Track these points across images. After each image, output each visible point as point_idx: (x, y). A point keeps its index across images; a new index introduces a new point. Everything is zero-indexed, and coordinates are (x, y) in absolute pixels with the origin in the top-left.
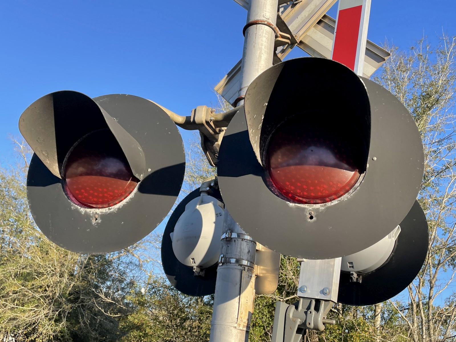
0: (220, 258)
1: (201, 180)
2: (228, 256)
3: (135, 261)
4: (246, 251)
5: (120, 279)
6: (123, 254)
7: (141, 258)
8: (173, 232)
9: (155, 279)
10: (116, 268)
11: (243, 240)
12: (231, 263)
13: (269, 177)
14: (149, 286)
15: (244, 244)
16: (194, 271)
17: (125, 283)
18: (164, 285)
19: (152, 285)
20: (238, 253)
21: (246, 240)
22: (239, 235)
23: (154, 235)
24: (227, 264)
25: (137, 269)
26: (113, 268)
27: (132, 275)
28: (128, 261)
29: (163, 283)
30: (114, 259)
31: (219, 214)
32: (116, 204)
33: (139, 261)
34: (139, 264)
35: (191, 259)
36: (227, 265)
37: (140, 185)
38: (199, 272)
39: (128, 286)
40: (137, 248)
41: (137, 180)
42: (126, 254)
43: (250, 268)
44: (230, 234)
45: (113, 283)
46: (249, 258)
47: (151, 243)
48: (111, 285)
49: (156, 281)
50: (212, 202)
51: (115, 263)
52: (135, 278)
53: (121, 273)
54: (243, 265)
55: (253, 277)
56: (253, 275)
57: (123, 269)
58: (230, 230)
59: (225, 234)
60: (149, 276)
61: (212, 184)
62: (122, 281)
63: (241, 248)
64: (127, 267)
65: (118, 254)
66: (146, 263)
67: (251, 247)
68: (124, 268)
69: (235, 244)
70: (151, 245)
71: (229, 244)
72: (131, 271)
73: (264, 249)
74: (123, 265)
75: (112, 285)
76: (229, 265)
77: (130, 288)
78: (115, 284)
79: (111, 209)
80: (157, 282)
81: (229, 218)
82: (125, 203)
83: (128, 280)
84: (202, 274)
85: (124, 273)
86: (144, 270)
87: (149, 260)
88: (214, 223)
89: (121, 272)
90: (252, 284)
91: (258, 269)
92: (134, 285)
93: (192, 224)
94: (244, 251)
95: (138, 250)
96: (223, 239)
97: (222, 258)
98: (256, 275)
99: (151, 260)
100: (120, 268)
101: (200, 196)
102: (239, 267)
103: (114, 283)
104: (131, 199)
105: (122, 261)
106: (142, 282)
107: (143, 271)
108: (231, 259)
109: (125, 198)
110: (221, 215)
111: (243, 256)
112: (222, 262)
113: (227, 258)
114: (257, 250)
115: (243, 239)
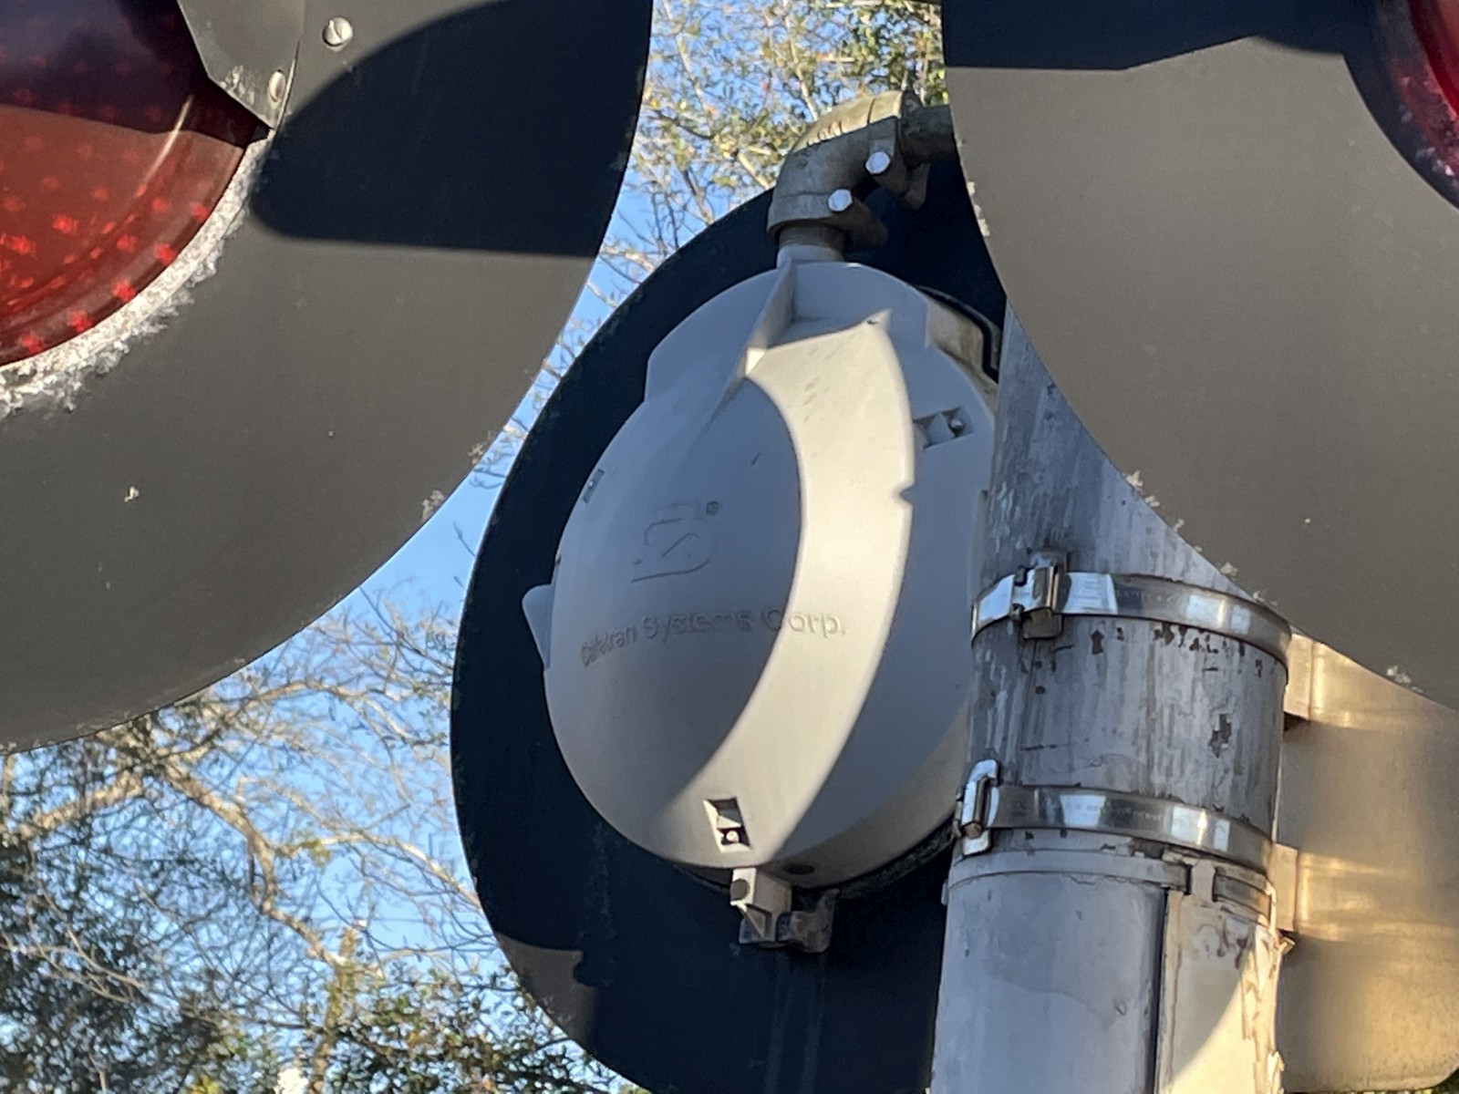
0: (971, 788)
1: (750, 155)
2: (1045, 769)
3: (219, 849)
4: (1200, 724)
5: (105, 993)
6: (117, 792)
7: (260, 825)
8: (547, 578)
9: (391, 994)
10: (66, 904)
11: (1170, 637)
12: (1064, 831)
13: (1422, 57)
14: (343, 1047)
15: (1181, 664)
16: (741, 904)
17: (145, 1029)
18: (468, 1043)
19: (365, 1043)
20: (1125, 749)
21: (1191, 634)
22: (1132, 593)
23: (369, 632)
24: (1033, 843)
25: (233, 911)
26: (41, 909)
27: (198, 963)
28: (157, 849)
29: (459, 1024)
30: (45, 834)
31: (941, 425)
32: (70, 333)
33: (251, 847)
34: (253, 874)
35: (711, 811)
36: (1031, 851)
37: (267, 167)
38: (784, 917)
39: (164, 1054)
40: (232, 744)
41: (245, 127)
42: (137, 791)
43: (1232, 870)
44: (1054, 581)
45: (43, 1025)
46: (1225, 789)
47: (342, 698)
48: (29, 1046)
49: (397, 1011)
50: (881, 317)
51: (49, 865)
52: (220, 985)
53: (107, 948)
54: (1172, 847)
55: (1259, 946)
56: (1260, 934)
57: (120, 913)
58: (1048, 545)
59: (1010, 580)
60: (338, 970)
61: (878, 163)
62: (120, 1007)
63: (1149, 702)
64: (154, 896)
65: (72, 794)
66: (307, 866)
67: (1238, 689)
68: (128, 903)
69: (1101, 669)
70: (342, 710)
71: (1047, 664)
72: (189, 926)
73: (1353, 709)
74: (122, 884)
75: (40, 1042)
76: (1053, 853)
77: (184, 1072)
78: (63, 1033)
79: (26, 379)
80: (408, 1018)
81: (1043, 449)
82: (146, 329)
83: (166, 1006)
84: (813, 929)
85: (131, 948)
86: (289, 922)
87: (328, 841)
88: (906, 495)
89: (104, 937)
90: (1250, 1013)
91: (1305, 884)
92: (219, 1039)
93: (713, 507)
94: (1179, 729)
95: (238, 760)
96: (993, 624)
97: (987, 785)
98: (1284, 933)
99: (345, 835)
100: (99, 902)
101: (774, 266)
102: (1141, 866)
103: (54, 1024)
104: (190, 286)
105: (107, 850)
106: (279, 1019)
107: (288, 932)
108: (1065, 799)
109: (139, 286)
110: (957, 432)
111: (1169, 774)
112: (990, 822)
113: (1033, 787)
114: (1292, 721)
115: (1167, 624)
